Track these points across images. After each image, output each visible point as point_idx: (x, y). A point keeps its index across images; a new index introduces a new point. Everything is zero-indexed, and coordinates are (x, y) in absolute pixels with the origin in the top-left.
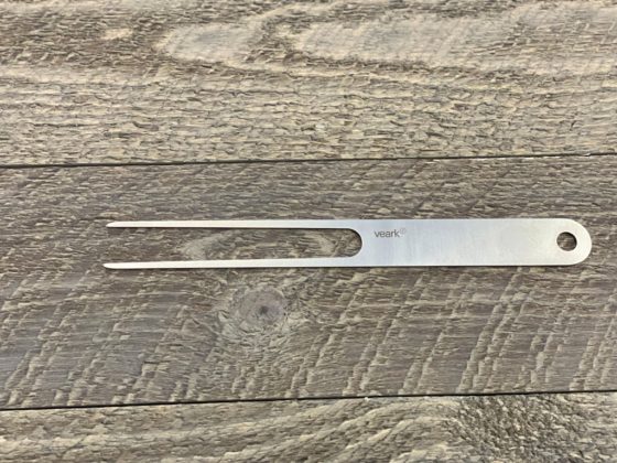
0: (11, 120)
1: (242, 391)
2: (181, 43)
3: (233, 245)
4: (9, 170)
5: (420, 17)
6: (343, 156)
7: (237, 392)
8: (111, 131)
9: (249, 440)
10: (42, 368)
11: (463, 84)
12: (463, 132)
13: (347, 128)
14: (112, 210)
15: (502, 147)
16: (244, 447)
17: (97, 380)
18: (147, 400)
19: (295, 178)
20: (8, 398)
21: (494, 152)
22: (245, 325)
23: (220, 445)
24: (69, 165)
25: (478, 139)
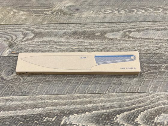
0: (81, 48)
2: (109, 35)
5: (152, 31)
7: (127, 91)
8: (99, 49)
9: (130, 99)
10: (91, 87)
11: (161, 41)
13: (141, 49)
17: (101, 89)
18: (110, 92)
20: (86, 92)
22: (126, 80)
23: (124, 100)
25: (165, 50)
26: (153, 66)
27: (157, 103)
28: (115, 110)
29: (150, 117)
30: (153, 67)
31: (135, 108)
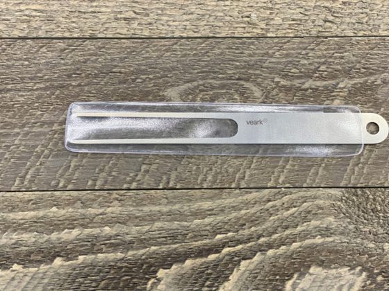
0: (55, 8)
1: (204, 182)
3: (198, 91)
4: (54, 41)
6: (269, 35)
7: (201, 184)
8: (119, 16)
9: (209, 213)
10: (79, 165)
12: (348, 20)
13: (271, 17)
14: (120, 67)
15: (373, 30)
16: (206, 217)
17: (113, 173)
18: (145, 187)
19: (237, 49)
20: (58, 183)
21: (368, 33)
23: (191, 216)
24: (92, 38)
25: (357, 24)
26: (306, 86)
27: (299, 228)
28: (154, 252)
29: (271, 277)
30: (306, 90)
31: (223, 247)
